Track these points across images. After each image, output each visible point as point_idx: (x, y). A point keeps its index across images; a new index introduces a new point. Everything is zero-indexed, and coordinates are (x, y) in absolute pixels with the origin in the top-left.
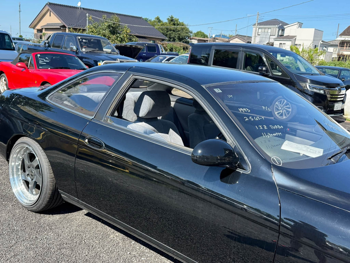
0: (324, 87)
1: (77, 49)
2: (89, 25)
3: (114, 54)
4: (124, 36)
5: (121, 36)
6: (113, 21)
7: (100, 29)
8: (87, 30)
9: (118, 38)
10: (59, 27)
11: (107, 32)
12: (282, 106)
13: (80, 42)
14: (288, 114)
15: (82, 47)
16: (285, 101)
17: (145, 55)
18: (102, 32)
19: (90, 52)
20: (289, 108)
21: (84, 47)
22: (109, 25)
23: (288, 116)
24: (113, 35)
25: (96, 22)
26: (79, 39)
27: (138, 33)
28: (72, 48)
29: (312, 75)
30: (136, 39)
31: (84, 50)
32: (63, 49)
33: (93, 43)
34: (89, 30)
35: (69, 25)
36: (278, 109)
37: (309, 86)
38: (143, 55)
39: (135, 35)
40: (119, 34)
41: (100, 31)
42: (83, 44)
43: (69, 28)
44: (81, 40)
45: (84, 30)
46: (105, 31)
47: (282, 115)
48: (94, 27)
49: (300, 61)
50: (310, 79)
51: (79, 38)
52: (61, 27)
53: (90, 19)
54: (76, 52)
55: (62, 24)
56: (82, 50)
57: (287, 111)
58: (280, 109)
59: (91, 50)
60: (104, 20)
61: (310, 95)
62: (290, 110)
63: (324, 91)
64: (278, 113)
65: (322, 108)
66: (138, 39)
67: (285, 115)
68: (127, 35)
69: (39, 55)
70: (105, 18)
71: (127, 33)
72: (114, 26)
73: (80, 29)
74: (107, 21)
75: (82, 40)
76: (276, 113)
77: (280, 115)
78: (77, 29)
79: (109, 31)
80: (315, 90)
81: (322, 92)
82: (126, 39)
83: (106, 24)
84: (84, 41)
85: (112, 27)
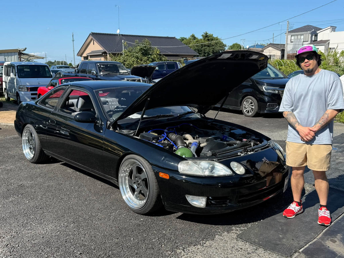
0: (277, 88)
1: (97, 73)
2: (124, 50)
3: (126, 74)
4: (154, 57)
5: (152, 57)
6: (145, 45)
7: (134, 52)
8: (124, 55)
9: (150, 59)
10: (101, 54)
11: (139, 55)
12: (248, 105)
13: (99, 68)
14: (253, 111)
15: (100, 71)
16: (250, 100)
17: (165, 72)
18: (135, 54)
19: (106, 74)
20: (253, 106)
21: (102, 71)
22: (141, 49)
23: (252, 112)
24: (145, 57)
25: (130, 47)
26: (98, 66)
27: (171, 52)
28: (93, 73)
29: (273, 79)
30: (165, 58)
31: (101, 73)
32: (87, 74)
33: (109, 67)
34: (124, 54)
35: (109, 51)
36: (246, 108)
37: (265, 88)
38: (164, 72)
39: (164, 55)
40: (150, 55)
41: (133, 54)
42: (101, 69)
43: (109, 54)
44: (99, 66)
45: (121, 54)
46: (138, 54)
47: (248, 112)
48: (129, 51)
49: (270, 68)
50: (267, 82)
51: (98, 64)
52: (103, 53)
53: (125, 45)
54: (96, 75)
55: (104, 51)
56: (100, 73)
57: (252, 109)
58: (247, 107)
59: (107, 73)
60: (137, 44)
61: (267, 96)
62: (253, 107)
63: (278, 91)
64: (246, 111)
65: (277, 105)
66: (167, 58)
67: (251, 112)
68: (157, 55)
69: (63, 80)
70: (137, 43)
71: (157, 53)
72: (145, 49)
73: (118, 54)
74: (139, 45)
75: (101, 66)
76: (245, 111)
77: (247, 113)
78: (116, 54)
79: (142, 54)
80: (270, 91)
81: (277, 92)
82: (156, 59)
83: (139, 47)
84: (102, 66)
85: (144, 50)
